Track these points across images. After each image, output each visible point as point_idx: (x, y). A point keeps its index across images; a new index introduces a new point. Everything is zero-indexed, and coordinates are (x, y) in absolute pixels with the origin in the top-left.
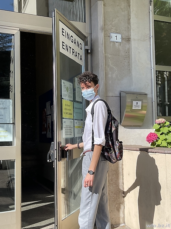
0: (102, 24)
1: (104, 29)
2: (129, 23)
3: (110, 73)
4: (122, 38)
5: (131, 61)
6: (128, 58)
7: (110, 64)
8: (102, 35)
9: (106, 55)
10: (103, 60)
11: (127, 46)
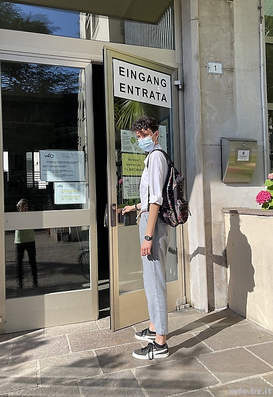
0: (196, 51)
1: (199, 57)
2: (232, 48)
3: (208, 114)
4: (223, 69)
5: (235, 98)
6: (231, 94)
7: (208, 103)
8: (197, 65)
9: (202, 91)
10: (199, 98)
11: (230, 79)
